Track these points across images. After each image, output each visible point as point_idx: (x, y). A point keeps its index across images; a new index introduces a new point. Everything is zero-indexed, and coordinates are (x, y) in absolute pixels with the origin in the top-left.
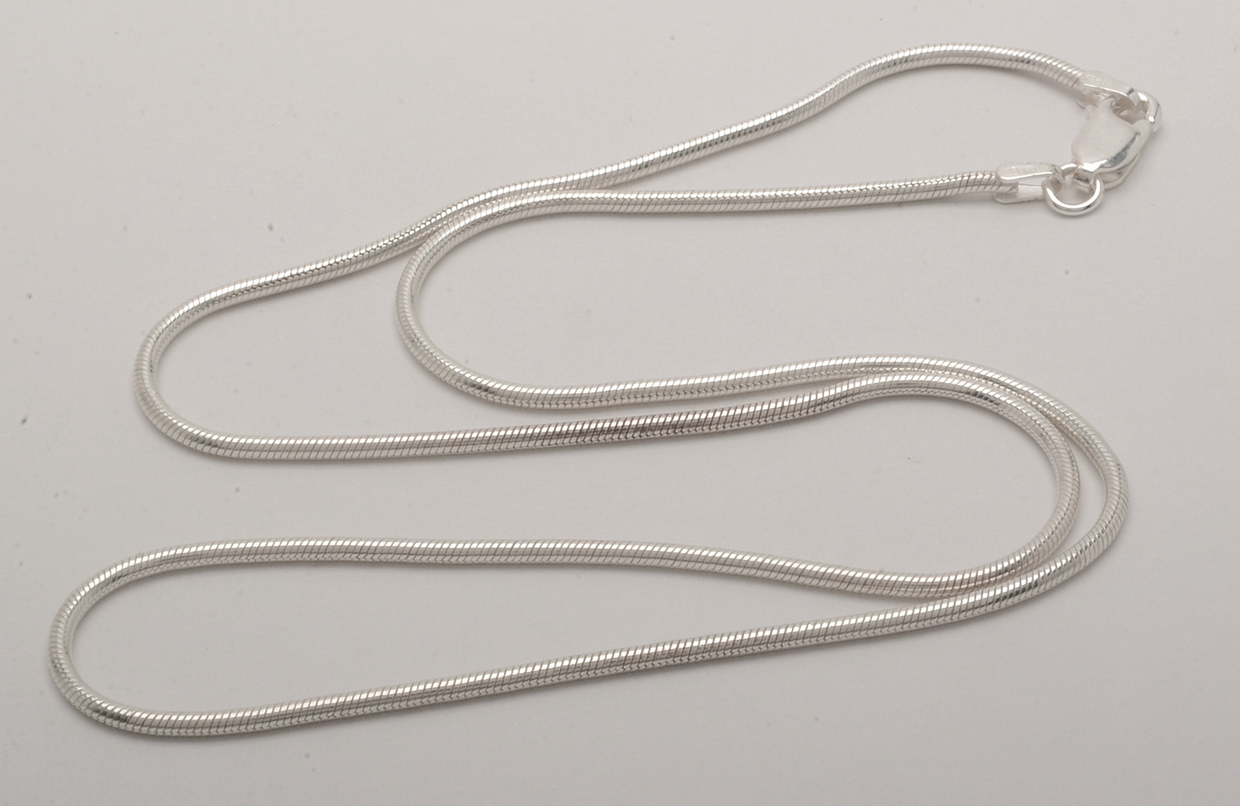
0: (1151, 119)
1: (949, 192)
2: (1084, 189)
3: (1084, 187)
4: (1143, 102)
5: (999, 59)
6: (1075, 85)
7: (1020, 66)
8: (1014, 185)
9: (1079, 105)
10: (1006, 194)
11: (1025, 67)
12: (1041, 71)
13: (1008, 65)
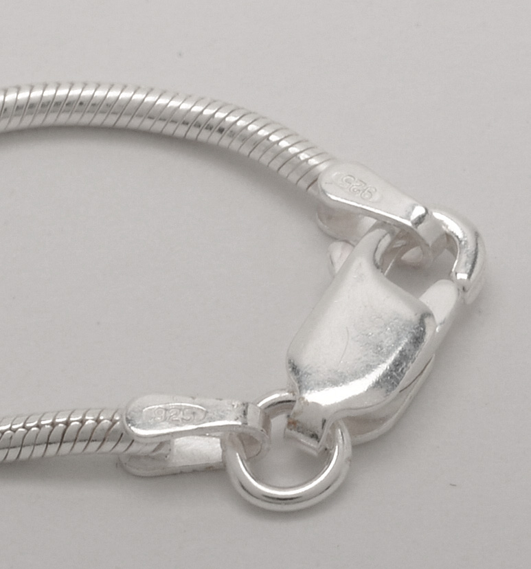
0: (462, 276)
1: (26, 453)
2: (310, 451)
3: (309, 447)
4: (449, 237)
5: (173, 121)
6: (310, 188)
7: (204, 135)
8: (163, 443)
9: (321, 229)
10: (147, 457)
11: (215, 138)
12: (245, 150)
13: (181, 131)
